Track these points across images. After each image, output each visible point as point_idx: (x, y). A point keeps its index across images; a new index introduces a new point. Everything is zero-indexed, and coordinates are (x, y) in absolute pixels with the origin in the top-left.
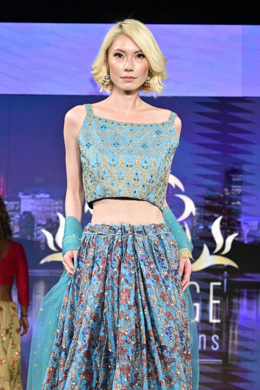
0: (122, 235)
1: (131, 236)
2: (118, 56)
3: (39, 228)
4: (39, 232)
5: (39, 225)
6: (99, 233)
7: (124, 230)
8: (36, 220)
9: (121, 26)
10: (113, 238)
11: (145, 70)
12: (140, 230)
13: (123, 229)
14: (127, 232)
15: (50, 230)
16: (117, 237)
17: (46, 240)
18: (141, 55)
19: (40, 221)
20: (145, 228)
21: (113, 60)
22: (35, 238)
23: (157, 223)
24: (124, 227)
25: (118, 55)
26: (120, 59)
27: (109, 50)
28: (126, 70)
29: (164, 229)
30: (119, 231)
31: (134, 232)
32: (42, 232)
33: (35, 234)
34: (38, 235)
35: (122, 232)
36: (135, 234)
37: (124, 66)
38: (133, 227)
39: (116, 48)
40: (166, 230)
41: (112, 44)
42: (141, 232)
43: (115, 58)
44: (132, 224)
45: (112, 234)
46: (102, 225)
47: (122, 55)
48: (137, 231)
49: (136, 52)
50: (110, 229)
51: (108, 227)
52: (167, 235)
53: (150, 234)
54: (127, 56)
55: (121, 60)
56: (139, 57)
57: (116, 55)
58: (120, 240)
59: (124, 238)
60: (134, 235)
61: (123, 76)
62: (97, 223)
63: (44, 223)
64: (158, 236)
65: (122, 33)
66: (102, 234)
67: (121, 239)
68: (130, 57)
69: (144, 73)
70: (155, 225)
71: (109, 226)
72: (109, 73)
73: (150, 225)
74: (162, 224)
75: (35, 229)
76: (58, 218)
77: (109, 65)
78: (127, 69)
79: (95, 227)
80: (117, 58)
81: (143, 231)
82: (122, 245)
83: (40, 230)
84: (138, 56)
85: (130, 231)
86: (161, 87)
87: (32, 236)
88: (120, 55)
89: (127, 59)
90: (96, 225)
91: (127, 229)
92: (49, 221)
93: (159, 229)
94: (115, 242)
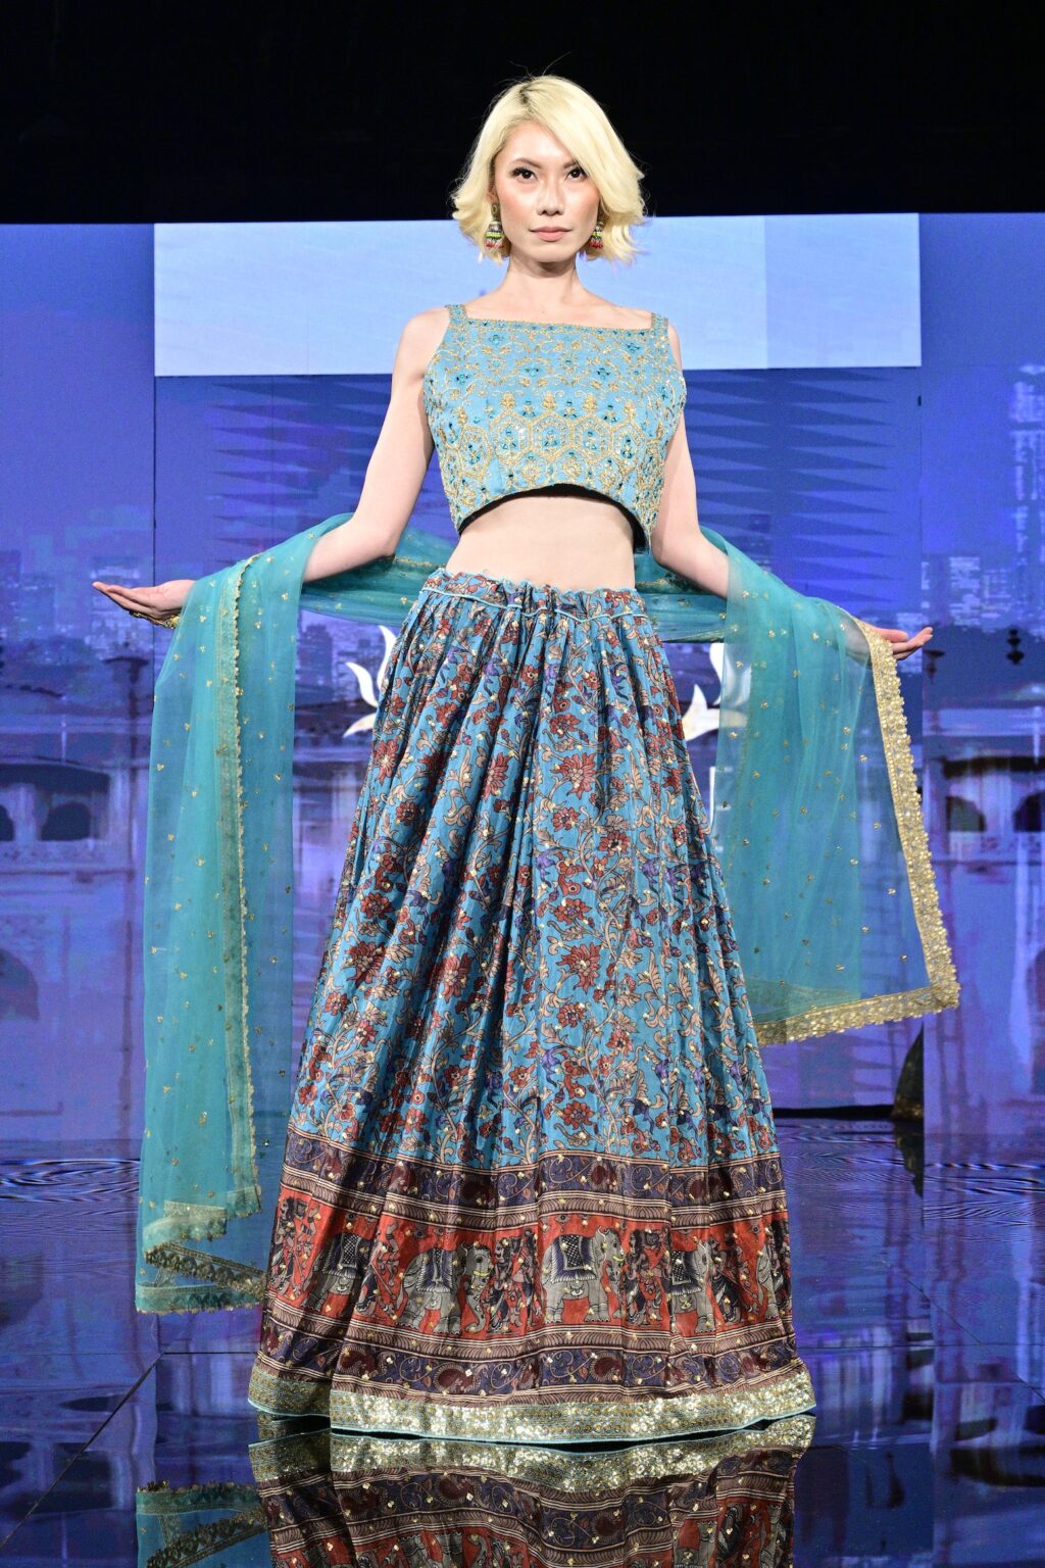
0: (523, 610)
1: (543, 618)
2: (521, 176)
3: (342, 659)
4: (341, 668)
5: (341, 654)
6: (466, 596)
7: (531, 599)
8: (334, 643)
9: (525, 100)
10: (500, 616)
11: (590, 208)
12: (572, 603)
13: (527, 595)
14: (537, 606)
15: (364, 664)
16: (508, 616)
17: (358, 686)
18: (577, 172)
19: (343, 646)
20: (584, 597)
21: (508, 185)
22: (334, 681)
23: (616, 587)
24: (531, 590)
25: (523, 173)
26: (529, 183)
27: (497, 160)
28: (545, 212)
29: (633, 604)
30: (517, 600)
31: (554, 606)
32: (348, 668)
33: (334, 673)
34: (341, 675)
35: (523, 604)
36: (558, 611)
37: (539, 200)
38: (553, 593)
39: (517, 156)
40: (635, 606)
41: (504, 145)
42: (574, 607)
43: (514, 180)
44: (554, 586)
45: (498, 605)
46: (476, 577)
47: (530, 173)
48: (564, 605)
49: (567, 166)
50: (496, 590)
51: (491, 586)
52: (638, 620)
53: (599, 613)
54: (545, 176)
55: (530, 185)
56: (575, 176)
57: (516, 172)
58: (515, 624)
59: (529, 619)
60: (555, 614)
61: (535, 227)
62: (465, 571)
63: (353, 648)
64: (615, 621)
65: (530, 118)
66: (472, 600)
67: (520, 623)
68: (552, 178)
69: (588, 218)
70: (608, 591)
71: (493, 582)
72: (497, 217)
73: (598, 592)
74: (629, 592)
75: (335, 661)
76: (381, 638)
77: (497, 196)
78: (547, 208)
79: (456, 579)
80: (520, 182)
81: (579, 606)
82: (520, 636)
83: (343, 663)
84: (571, 173)
85: (547, 602)
86: (628, 248)
87: (329, 677)
88: (526, 173)
89: (546, 183)
90: (460, 574)
91: (536, 597)
92: (364, 644)
93: (620, 601)
94: (503, 627)
